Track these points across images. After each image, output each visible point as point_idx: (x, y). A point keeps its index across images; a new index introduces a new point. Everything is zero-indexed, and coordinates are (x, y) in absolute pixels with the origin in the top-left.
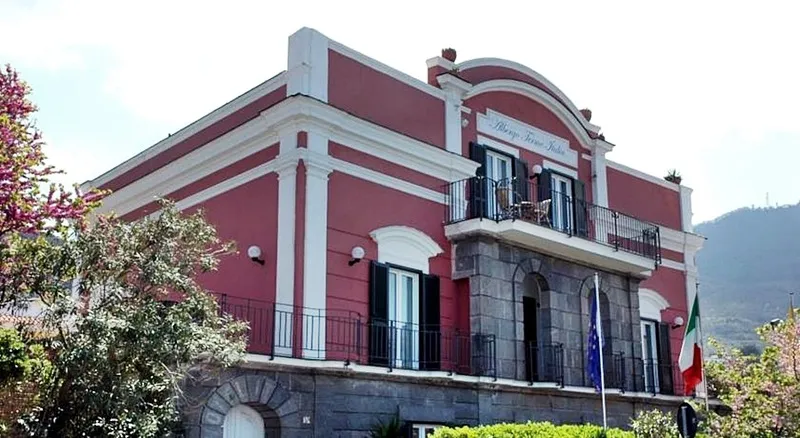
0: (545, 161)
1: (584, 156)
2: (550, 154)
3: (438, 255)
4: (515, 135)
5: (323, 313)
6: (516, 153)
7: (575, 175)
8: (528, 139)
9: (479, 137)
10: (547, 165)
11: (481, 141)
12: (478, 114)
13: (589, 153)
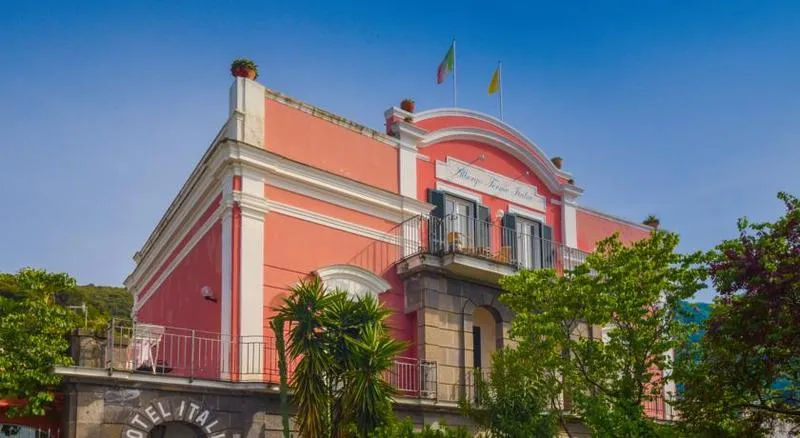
0: (510, 205)
1: (553, 201)
2: (516, 199)
3: (388, 291)
4: (477, 181)
5: (261, 340)
6: (477, 199)
7: (542, 218)
8: (492, 185)
9: (438, 183)
10: (512, 210)
11: (440, 187)
12: (438, 162)
13: (559, 198)
